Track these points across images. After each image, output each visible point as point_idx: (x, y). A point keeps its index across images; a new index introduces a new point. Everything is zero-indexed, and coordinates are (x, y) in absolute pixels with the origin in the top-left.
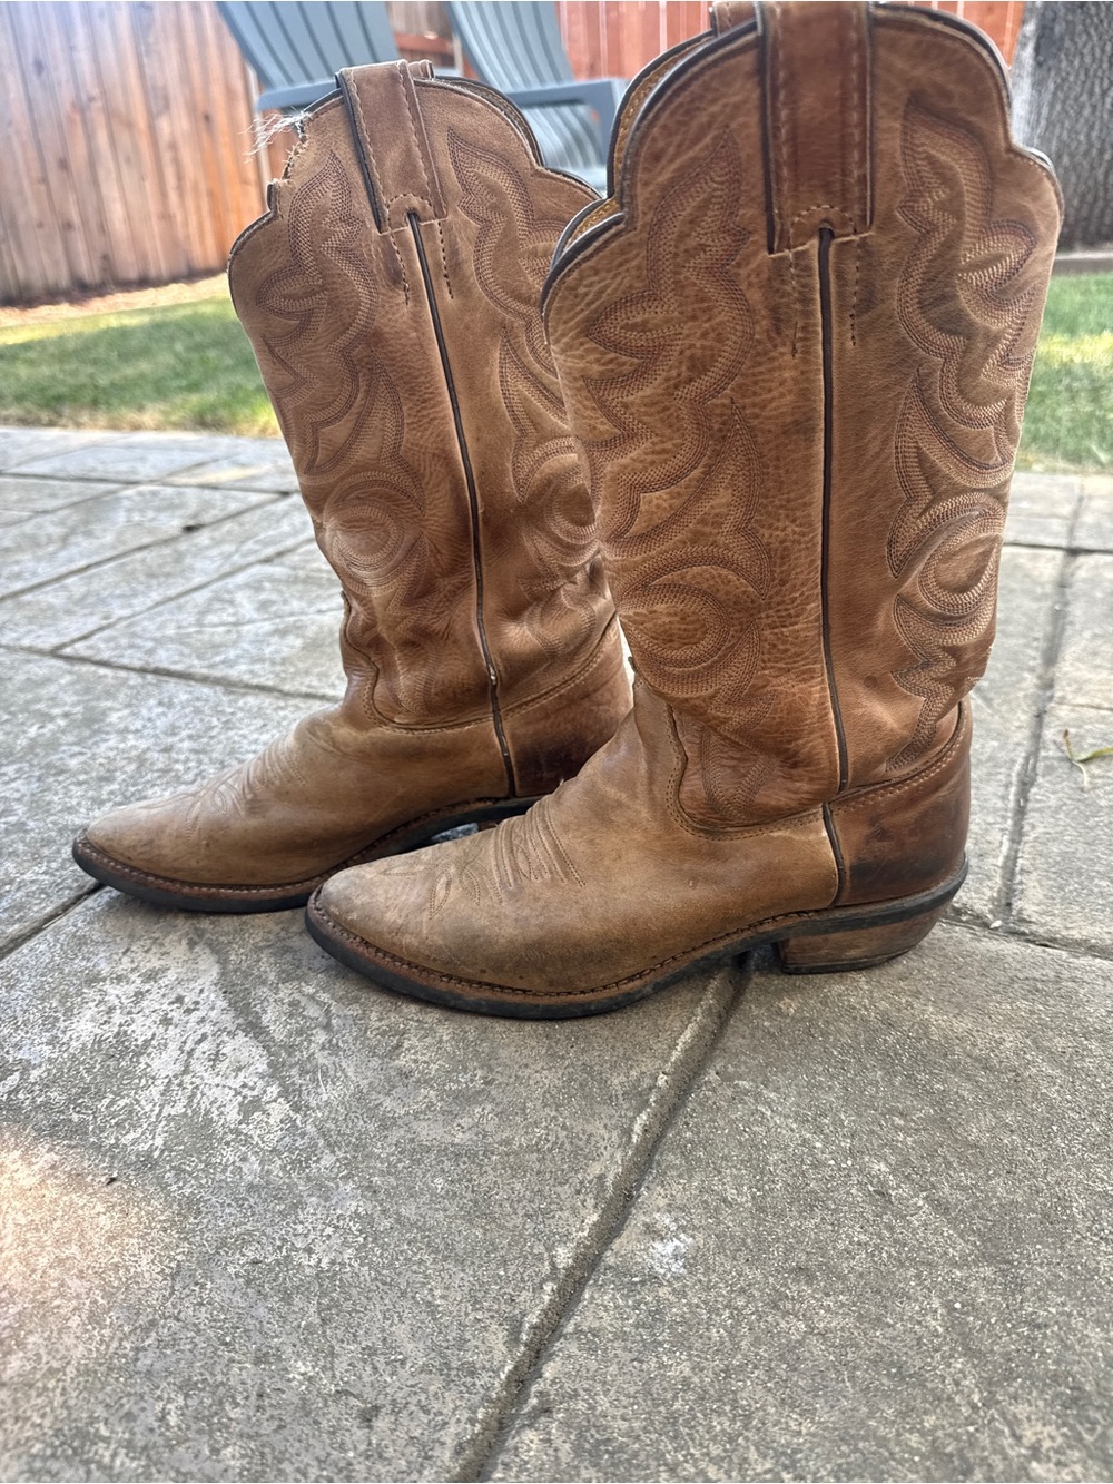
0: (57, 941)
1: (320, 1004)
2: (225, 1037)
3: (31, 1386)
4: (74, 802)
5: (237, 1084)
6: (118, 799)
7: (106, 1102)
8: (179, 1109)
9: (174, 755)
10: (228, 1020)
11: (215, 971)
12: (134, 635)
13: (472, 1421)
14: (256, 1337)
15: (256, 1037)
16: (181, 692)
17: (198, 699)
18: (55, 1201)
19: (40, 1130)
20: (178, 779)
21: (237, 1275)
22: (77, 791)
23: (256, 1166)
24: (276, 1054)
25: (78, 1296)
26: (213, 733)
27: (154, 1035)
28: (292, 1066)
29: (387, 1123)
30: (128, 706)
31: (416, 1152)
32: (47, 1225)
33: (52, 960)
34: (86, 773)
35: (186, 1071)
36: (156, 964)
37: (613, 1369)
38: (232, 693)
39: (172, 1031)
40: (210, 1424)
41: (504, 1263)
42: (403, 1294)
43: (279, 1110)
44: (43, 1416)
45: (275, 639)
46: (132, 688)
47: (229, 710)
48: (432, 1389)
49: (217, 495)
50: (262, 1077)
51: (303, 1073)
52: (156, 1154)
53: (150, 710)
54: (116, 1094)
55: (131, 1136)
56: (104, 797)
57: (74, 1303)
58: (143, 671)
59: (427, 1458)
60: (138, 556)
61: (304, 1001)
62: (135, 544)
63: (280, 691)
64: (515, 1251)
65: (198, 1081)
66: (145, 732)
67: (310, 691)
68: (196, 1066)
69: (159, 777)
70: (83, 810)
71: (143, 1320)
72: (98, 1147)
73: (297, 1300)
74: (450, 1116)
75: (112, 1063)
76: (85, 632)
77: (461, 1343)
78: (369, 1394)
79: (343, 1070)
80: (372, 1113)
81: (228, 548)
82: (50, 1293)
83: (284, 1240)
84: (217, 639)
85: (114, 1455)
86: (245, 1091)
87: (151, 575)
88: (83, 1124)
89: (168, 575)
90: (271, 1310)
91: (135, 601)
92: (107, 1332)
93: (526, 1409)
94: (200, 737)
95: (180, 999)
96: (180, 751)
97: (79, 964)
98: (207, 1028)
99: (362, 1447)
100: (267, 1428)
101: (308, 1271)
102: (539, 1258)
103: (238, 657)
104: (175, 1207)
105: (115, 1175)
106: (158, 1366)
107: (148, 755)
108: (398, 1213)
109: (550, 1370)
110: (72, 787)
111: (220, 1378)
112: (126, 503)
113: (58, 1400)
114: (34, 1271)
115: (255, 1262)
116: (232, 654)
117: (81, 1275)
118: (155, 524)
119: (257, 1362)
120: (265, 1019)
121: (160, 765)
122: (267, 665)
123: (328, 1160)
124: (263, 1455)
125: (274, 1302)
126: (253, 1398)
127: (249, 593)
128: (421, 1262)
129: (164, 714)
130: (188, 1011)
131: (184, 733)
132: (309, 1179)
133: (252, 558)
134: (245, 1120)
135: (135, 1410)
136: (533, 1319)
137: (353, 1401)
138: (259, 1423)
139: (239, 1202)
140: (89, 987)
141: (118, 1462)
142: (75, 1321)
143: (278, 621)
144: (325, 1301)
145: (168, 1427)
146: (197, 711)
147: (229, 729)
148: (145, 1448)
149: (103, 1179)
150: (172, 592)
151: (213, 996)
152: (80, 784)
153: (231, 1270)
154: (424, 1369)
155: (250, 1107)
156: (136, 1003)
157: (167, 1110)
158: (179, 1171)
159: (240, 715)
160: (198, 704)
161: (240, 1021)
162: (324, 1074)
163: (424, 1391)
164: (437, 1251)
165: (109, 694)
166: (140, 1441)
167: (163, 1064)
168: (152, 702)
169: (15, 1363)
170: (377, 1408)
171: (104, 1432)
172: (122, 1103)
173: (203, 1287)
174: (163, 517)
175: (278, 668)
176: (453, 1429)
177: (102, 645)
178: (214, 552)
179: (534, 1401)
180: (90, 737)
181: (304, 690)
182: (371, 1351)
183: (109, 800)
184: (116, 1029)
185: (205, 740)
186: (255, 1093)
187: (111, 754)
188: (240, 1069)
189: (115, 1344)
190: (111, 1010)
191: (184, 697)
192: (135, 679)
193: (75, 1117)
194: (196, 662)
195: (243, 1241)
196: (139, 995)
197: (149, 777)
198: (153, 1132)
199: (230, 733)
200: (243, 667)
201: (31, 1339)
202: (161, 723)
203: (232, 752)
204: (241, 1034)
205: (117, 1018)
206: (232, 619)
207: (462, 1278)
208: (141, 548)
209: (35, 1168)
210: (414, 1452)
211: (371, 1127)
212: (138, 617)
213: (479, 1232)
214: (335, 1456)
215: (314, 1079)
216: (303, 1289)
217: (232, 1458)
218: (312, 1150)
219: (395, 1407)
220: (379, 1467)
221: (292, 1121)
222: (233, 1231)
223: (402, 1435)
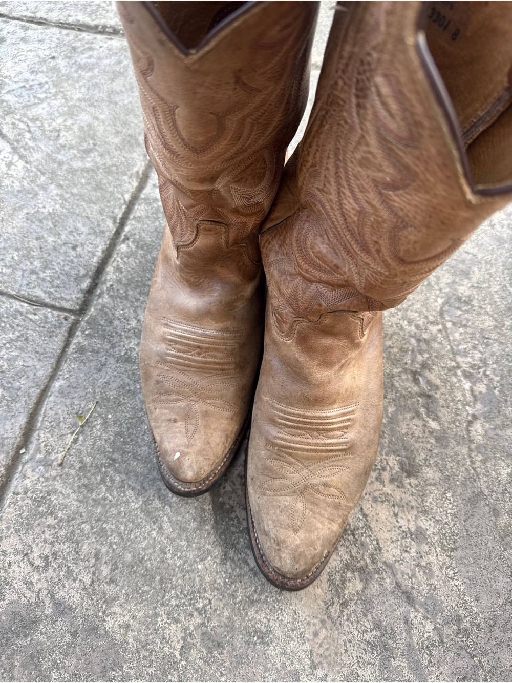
1: (24, 123)
5: (1, 157)
13: (105, 245)
14: (35, 234)
21: (23, 218)
23: (18, 184)
24: (13, 144)
28: (20, 148)
29: (61, 164)
31: (73, 171)
37: (146, 226)
40: (28, 257)
41: (109, 202)
42: (78, 215)
43: (21, 164)
48: (92, 239)
50: (10, 153)
51: (25, 150)
59: (94, 255)
61: (17, 122)
64: (112, 198)
73: (45, 222)
74: (82, 159)
77: (99, 225)
78: (73, 242)
79: (40, 147)
80: (54, 161)
86: (6, 159)
90: (37, 226)
93: (121, 240)
99: (75, 255)
100: (45, 256)
101: (46, 213)
102: (120, 199)
108: (71, 192)
109: (127, 229)
111: (27, 246)
115: (27, 214)
119: (37, 240)
120: (4, 131)
123: (43, 178)
124: (46, 262)
125: (37, 223)
126: (39, 249)
128: (82, 205)
132: (38, 186)
134: (9, 169)
136: (120, 216)
137: (69, 245)
138: (42, 255)
139: (16, 196)
145: (15, 260)
153: (20, 217)
154: (89, 234)
155: (9, 165)
162: (33, 149)
163: (90, 239)
164: (86, 201)
166: (8, 264)
170: (77, 246)
173: (12, 223)
176: (100, 247)
179: (123, 237)
182: (71, 232)
186: (10, 159)
195: (21, 208)
207: (96, 208)
210: (90, 254)
211: (56, 166)
213: (99, 194)
214: (67, 259)
215: (30, 152)
216: (46, 218)
217: (37, 264)
218: (36, 176)
219: (82, 245)
220: (81, 259)
221: (27, 168)
222: (17, 205)
223: (85, 251)
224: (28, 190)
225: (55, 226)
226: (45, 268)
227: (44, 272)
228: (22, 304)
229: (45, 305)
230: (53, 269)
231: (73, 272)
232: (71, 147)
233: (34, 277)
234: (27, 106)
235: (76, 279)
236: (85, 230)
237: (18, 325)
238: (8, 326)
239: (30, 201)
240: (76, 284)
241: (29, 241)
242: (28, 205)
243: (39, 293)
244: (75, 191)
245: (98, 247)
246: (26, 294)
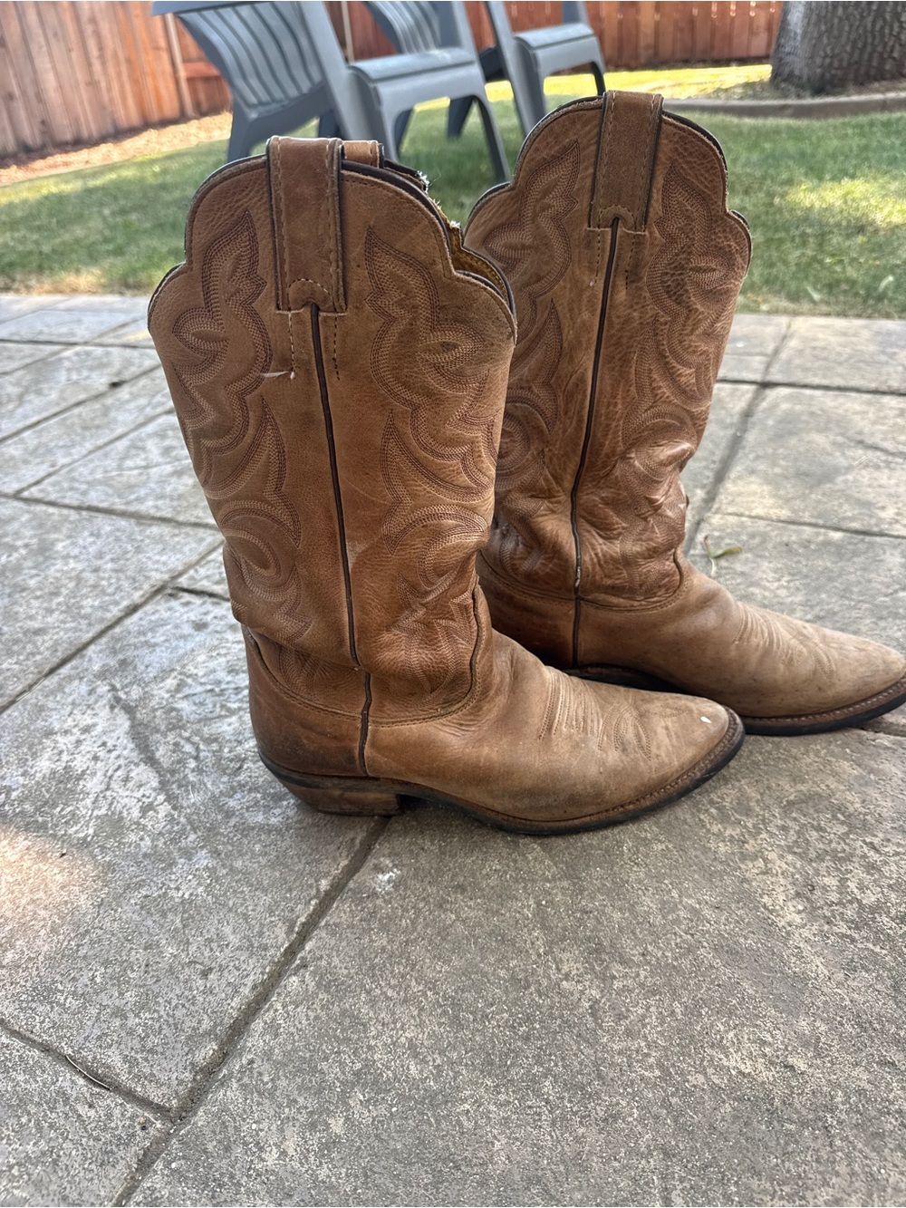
0: (25, 709)
1: (193, 744)
2: (132, 767)
3: (19, 967)
4: (34, 611)
5: (139, 795)
6: (63, 608)
7: (59, 809)
8: (103, 811)
9: (101, 574)
10: (135, 756)
11: (127, 724)
12: (73, 480)
13: (262, 973)
14: (145, 936)
15: (152, 766)
16: (105, 525)
17: (118, 530)
18: (29, 868)
19: (18, 828)
20: (104, 592)
21: (136, 904)
22: (35, 603)
23: (149, 843)
24: (164, 776)
25: (44, 919)
26: (129, 556)
27: (88, 768)
28: (173, 783)
29: (229, 814)
30: (69, 537)
31: (244, 830)
32: (25, 882)
33: (23, 722)
34: (41, 590)
35: (108, 789)
36: (90, 722)
37: (344, 944)
38: (142, 524)
39: (99, 764)
40: (119, 981)
41: (290, 890)
42: (230, 910)
43: (164, 809)
44: (26, 981)
45: (174, 480)
46: (71, 522)
47: (139, 538)
48: (242, 958)
49: (136, 353)
50: (155, 790)
51: (180, 787)
52: (89, 839)
53: (84, 540)
54: (65, 804)
55: (75, 828)
56: (54, 607)
57: (42, 923)
58: (79, 508)
59: (236, 992)
60: (76, 411)
61: (182, 742)
62: (74, 400)
63: (177, 522)
64: (297, 883)
65: (115, 794)
66: (82, 557)
67: (197, 521)
68: (114, 785)
69: (91, 591)
70: (40, 617)
71: (82, 930)
72: (54, 836)
73: (170, 916)
74: (267, 809)
75: (62, 786)
76: (37, 478)
77: (261, 934)
78: (206, 961)
79: (205, 784)
80: (220, 809)
81: (143, 401)
82: (28, 918)
83: (163, 884)
84: (133, 481)
85: (66, 998)
86: (144, 799)
87: (85, 428)
88: (45, 823)
89: (98, 427)
90: (154, 922)
91: (73, 451)
92: (61, 937)
93: (294, 966)
94: (119, 559)
95: (104, 744)
96: (105, 571)
97: (40, 724)
98: (122, 762)
99: (202, 988)
100: (149, 982)
101: (177, 900)
102: (311, 886)
103: (147, 495)
104: (100, 868)
105: (64, 851)
106: (90, 953)
107: (84, 575)
108: (231, 865)
109: (309, 945)
110: (32, 601)
111: (124, 958)
112: (67, 364)
113: (34, 973)
114: (18, 907)
115: (146, 897)
116: (142, 492)
117: (46, 908)
118: (88, 382)
119: (145, 949)
120: (158, 755)
121: (91, 582)
122: (167, 501)
123: (192, 837)
124: (147, 995)
125: (156, 917)
126: (143, 967)
127: (156, 440)
128: (243, 892)
129: (94, 543)
130: (110, 751)
131: (108, 557)
132: (180, 849)
133: (160, 410)
134: (143, 816)
135: (77, 976)
136: (302, 919)
137: (198, 966)
138: (146, 979)
139: (138, 864)
140: (47, 738)
141: (68, 1001)
142: (43, 932)
143: (176, 463)
144: (186, 915)
145: (95, 983)
146: (117, 540)
147: (139, 553)
148: (83, 994)
149: (58, 854)
150: (100, 442)
151: (125, 741)
152: (37, 598)
153: (132, 901)
154: (239, 948)
155: (146, 809)
156: (76, 747)
157: (96, 813)
158: (103, 848)
159: (147, 541)
160: (118, 534)
161: (142, 756)
162: (193, 787)
163: (237, 959)
164: (252, 885)
165: (56, 529)
167: (93, 785)
168: (86, 533)
169: (10, 955)
170: (211, 969)
171: (60, 987)
172: (68, 809)
173: (116, 911)
174: (94, 375)
175: (175, 503)
176: (252, 978)
177: (50, 489)
178: (132, 405)
179: (298, 962)
180: (44, 562)
181: (193, 520)
182: (210, 940)
183: (57, 609)
184: (64, 765)
185: (122, 562)
186: (150, 800)
187: (58, 575)
188: (141, 786)
189: (66, 943)
190: (61, 753)
191: (108, 528)
192: (73, 515)
193: (40, 819)
194: (117, 500)
195: (140, 885)
196: (79, 742)
197: (84, 591)
198: (87, 826)
199: (140, 556)
200: (150, 503)
201: (18, 943)
202: (92, 550)
203: (141, 570)
204: (143, 764)
205: (65, 757)
206: (143, 463)
207: (266, 899)
208: (78, 404)
209: (17, 850)
210: (230, 990)
211: (219, 817)
212: (76, 464)
213: (278, 874)
214: (187, 993)
215: (187, 791)
216: (173, 910)
217: (131, 996)
218: (183, 832)
219: (221, 968)
220: (210, 998)
221: (172, 816)
222: (134, 880)
223: (223, 981)
224: (162, 855)
225: (184, 926)
226: (142, 1007)
227: (137, 1015)
228: (76, 1078)
229: (115, 1088)
230: (155, 1011)
231: (189, 1023)
232: (254, 789)
233: (117, 1022)
234: (206, 720)
235: (189, 1038)
236: (234, 940)
237: (51, 1126)
238: (32, 1124)
239: (157, 875)
240: (186, 1049)
241: (132, 948)
242: (152, 880)
243: (114, 1059)
244: (238, 864)
245: (248, 975)
246: (90, 1058)
